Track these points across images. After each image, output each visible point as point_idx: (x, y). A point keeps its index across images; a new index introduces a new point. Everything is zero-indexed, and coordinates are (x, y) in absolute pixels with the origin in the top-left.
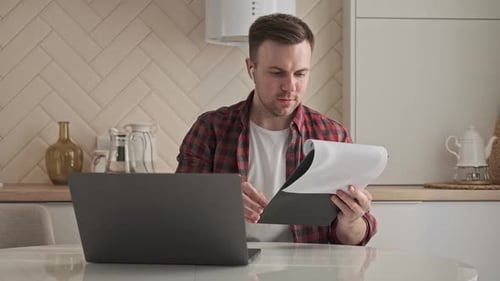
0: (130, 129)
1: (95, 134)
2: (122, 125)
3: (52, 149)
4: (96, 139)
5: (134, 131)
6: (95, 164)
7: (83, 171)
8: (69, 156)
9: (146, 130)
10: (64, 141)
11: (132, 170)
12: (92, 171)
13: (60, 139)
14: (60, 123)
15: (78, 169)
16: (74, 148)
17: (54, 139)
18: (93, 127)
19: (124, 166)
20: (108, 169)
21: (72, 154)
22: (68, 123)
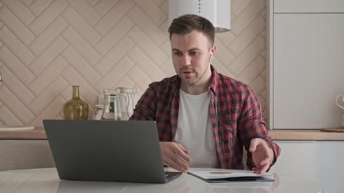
0: (119, 91)
1: (98, 94)
2: (114, 88)
3: (68, 104)
4: (98, 97)
5: (121, 92)
6: (96, 114)
7: (89, 119)
8: (79, 109)
9: (130, 91)
10: (76, 99)
11: (118, 118)
12: (93, 119)
13: (73, 98)
14: (73, 87)
15: (85, 117)
16: (82, 104)
17: (69, 97)
18: (96, 90)
19: (114, 116)
20: (103, 118)
21: (81, 107)
22: (78, 87)
